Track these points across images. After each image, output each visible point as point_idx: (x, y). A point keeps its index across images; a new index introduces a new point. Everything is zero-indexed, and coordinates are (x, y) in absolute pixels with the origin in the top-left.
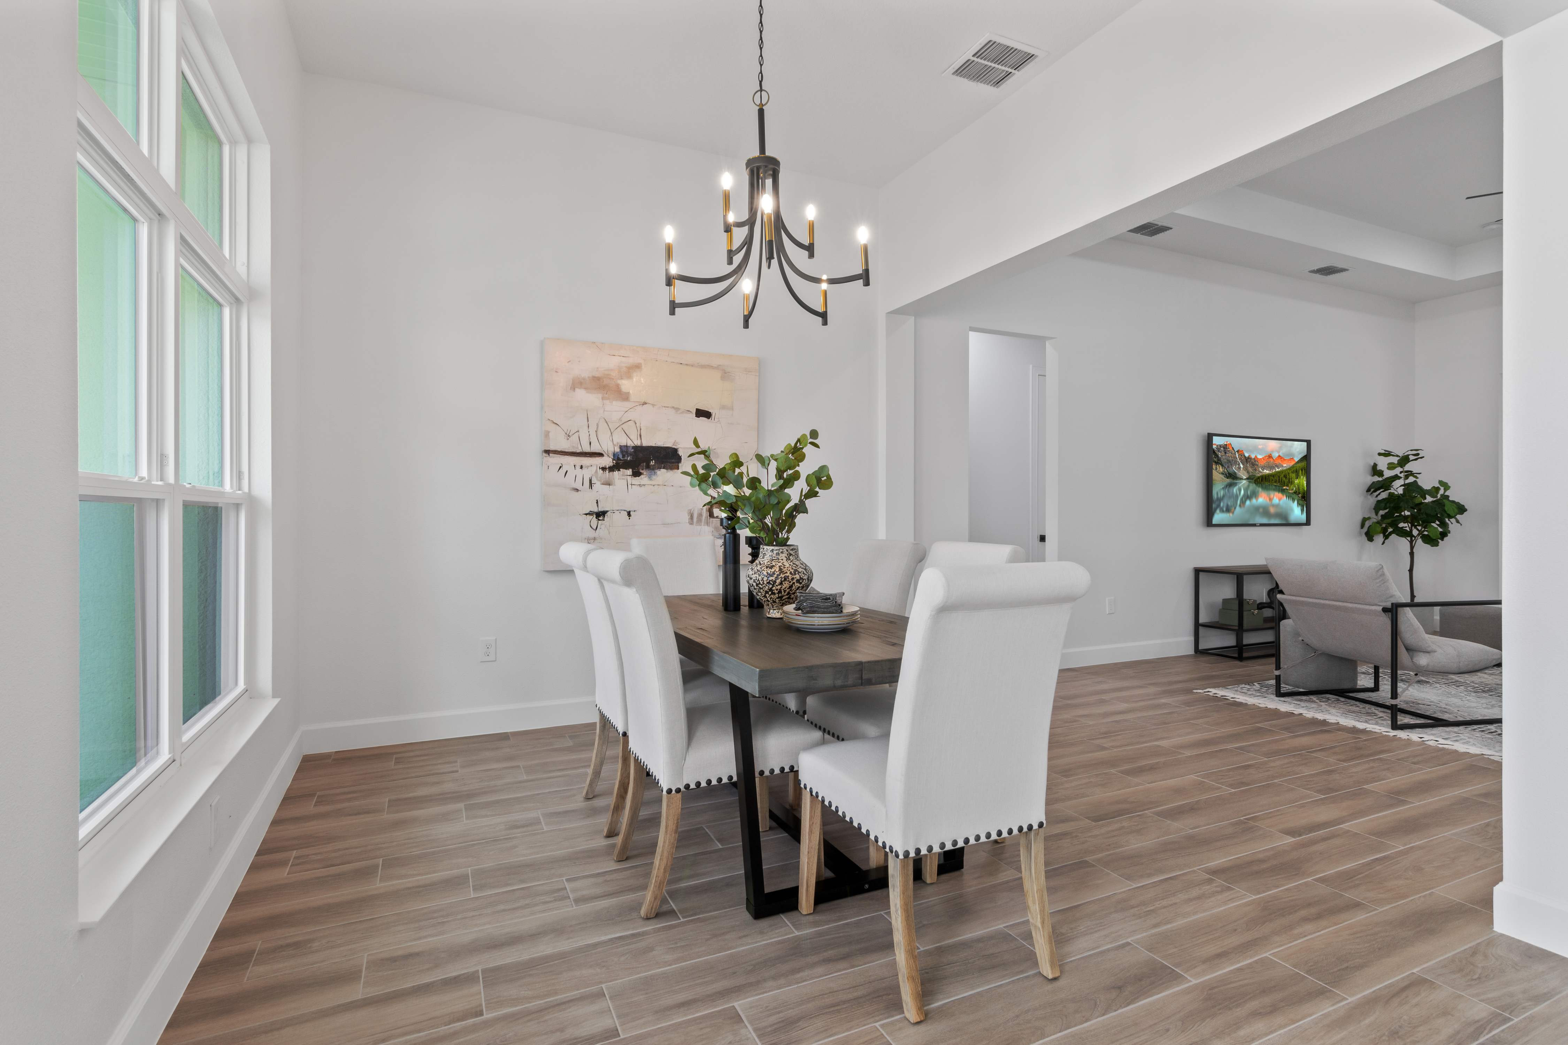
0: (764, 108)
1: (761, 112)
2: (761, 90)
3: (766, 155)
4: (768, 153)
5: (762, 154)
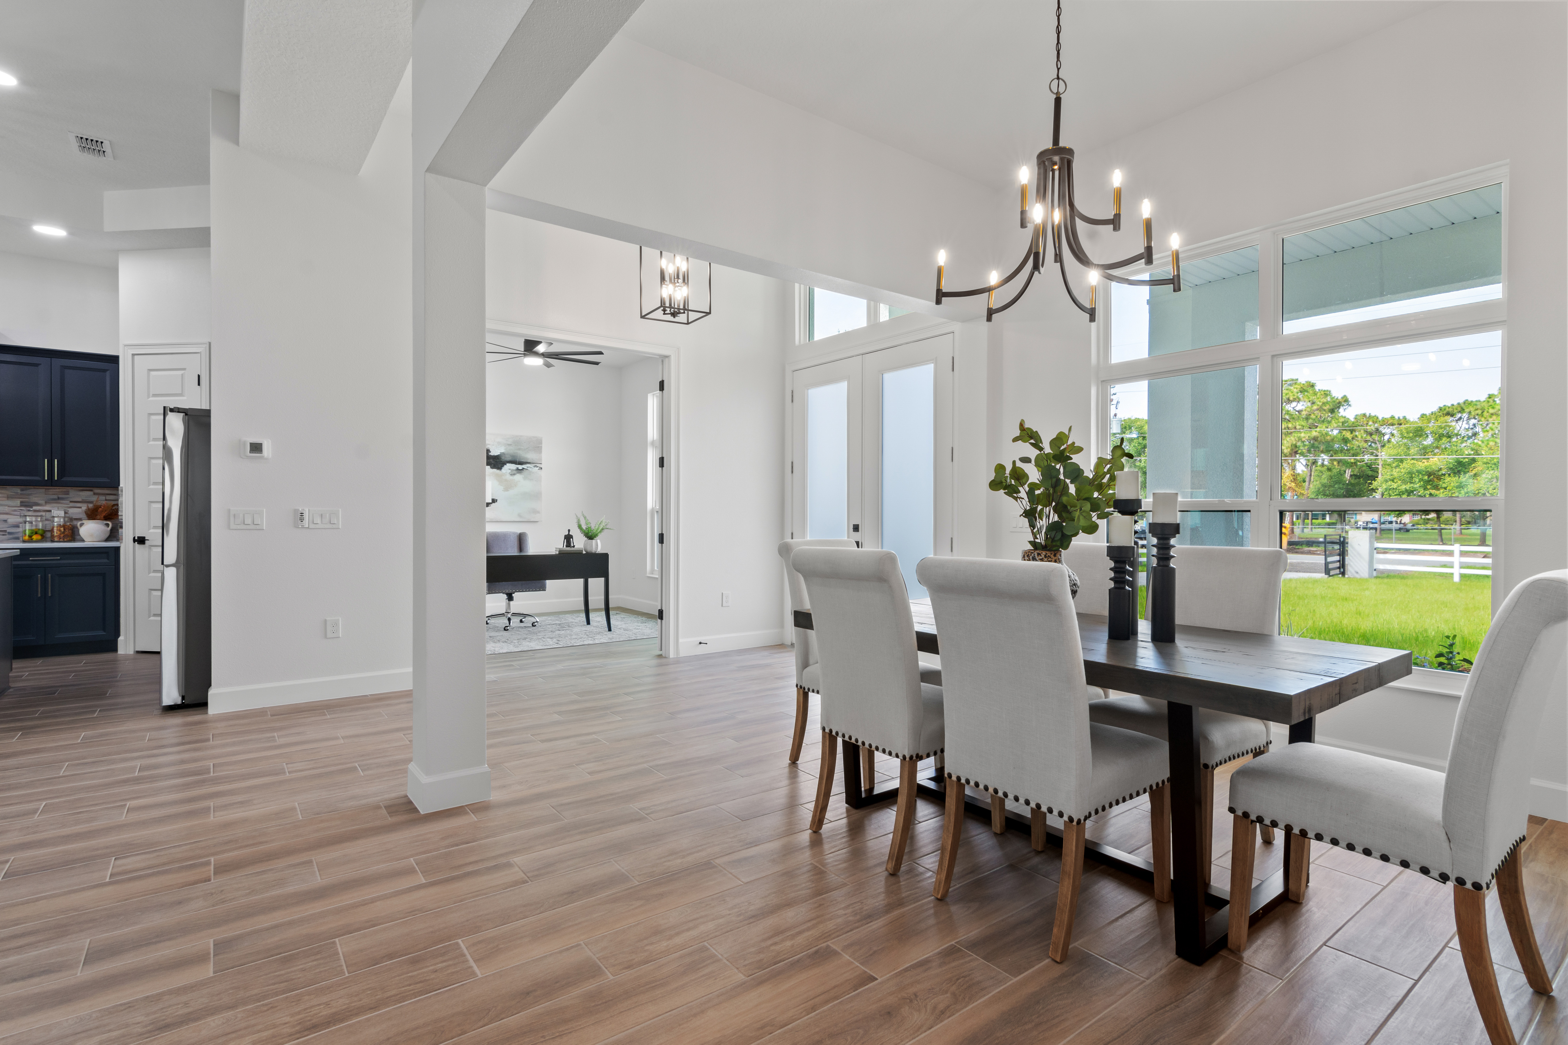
0: (1061, 96)
1: (1058, 101)
2: (1058, 78)
3: (1060, 145)
4: (1062, 144)
5: (1055, 146)
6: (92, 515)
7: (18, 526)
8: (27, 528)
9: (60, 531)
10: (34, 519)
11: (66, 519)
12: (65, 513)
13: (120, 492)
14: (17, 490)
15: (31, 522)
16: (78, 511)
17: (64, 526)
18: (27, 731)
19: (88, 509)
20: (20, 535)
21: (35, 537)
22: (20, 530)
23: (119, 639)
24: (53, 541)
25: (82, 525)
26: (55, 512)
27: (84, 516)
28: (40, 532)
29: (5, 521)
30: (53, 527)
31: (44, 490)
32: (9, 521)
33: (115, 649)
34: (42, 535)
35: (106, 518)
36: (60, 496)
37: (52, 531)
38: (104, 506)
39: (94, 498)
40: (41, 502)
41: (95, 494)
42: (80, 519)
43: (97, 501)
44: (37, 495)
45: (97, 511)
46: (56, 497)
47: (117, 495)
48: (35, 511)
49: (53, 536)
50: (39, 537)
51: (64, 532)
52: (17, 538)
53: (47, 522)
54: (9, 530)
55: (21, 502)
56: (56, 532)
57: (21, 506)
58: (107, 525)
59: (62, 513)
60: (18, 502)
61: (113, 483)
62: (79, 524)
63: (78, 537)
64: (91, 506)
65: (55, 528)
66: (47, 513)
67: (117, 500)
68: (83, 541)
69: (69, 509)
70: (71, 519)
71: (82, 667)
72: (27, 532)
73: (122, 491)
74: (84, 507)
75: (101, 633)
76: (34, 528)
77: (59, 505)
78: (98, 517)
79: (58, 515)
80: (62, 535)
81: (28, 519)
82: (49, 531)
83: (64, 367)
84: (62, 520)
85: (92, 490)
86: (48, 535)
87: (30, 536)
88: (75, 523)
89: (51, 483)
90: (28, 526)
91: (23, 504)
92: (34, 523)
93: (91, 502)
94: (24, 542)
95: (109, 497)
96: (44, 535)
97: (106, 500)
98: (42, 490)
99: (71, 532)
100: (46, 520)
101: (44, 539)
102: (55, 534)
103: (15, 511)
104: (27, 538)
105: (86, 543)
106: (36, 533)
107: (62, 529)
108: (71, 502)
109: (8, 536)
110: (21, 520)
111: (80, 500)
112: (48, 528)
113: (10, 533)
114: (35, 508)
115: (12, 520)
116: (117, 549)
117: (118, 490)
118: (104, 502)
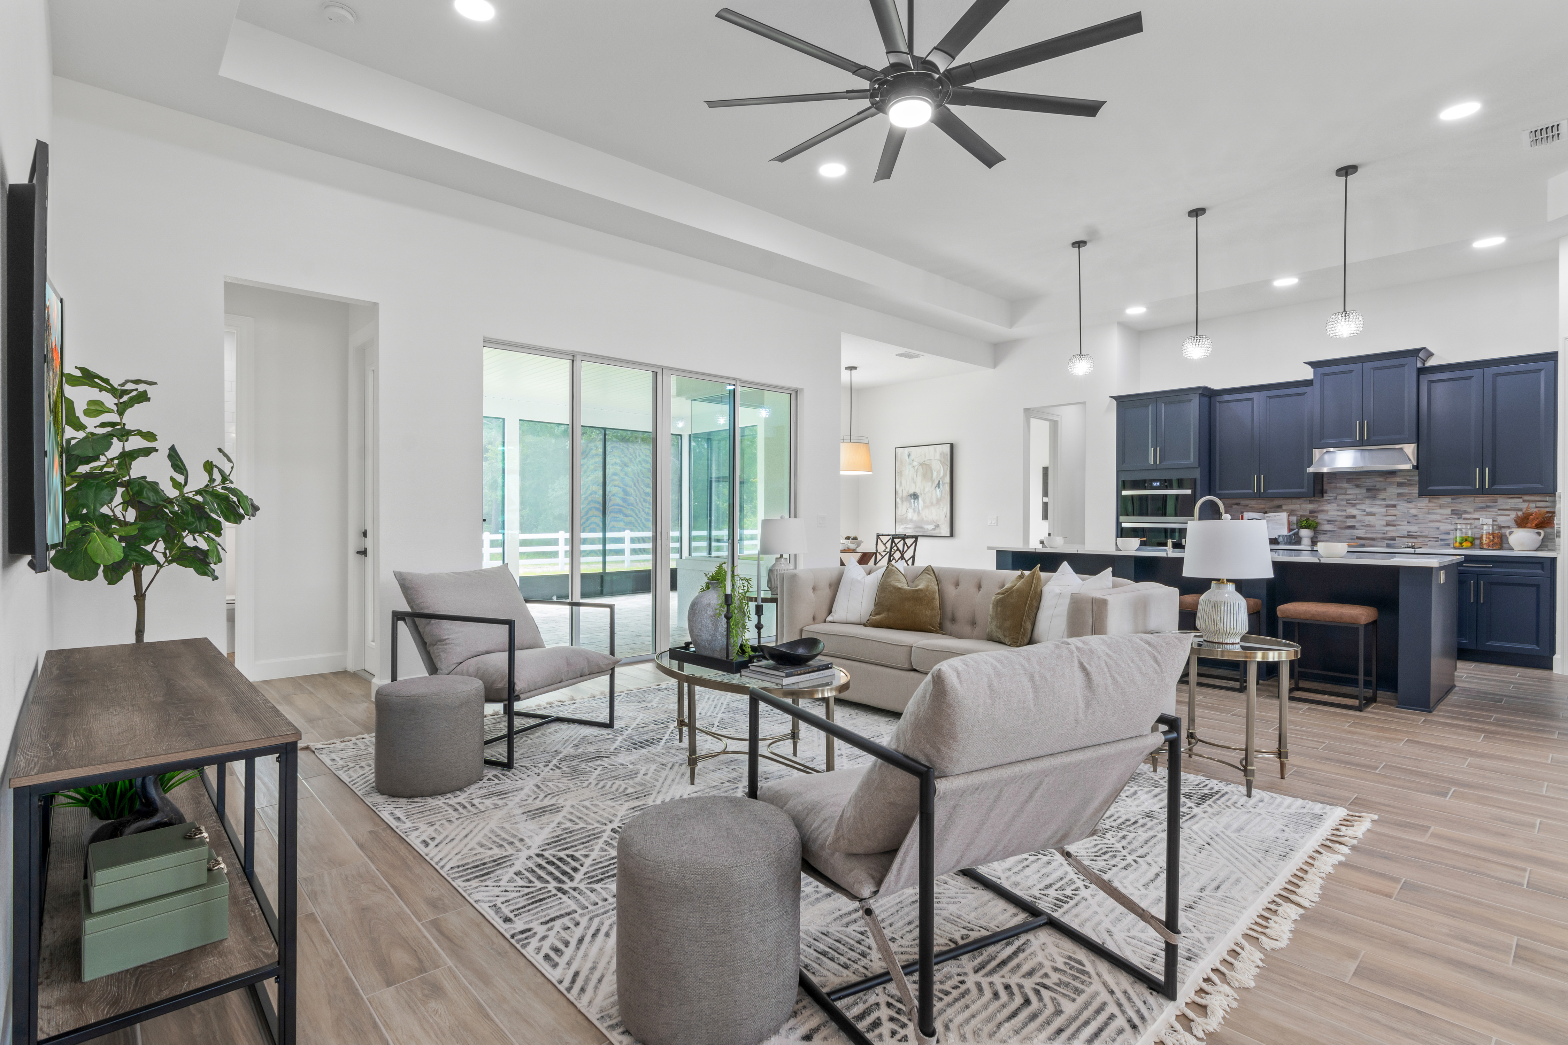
6: (1522, 522)
7: (1449, 534)
8: (1458, 535)
9: (1489, 538)
10: (1464, 526)
11: (1495, 527)
12: (1493, 521)
13: (1557, 499)
14: (1448, 499)
15: (1461, 530)
16: (1507, 519)
17: (1493, 534)
18: (1490, 735)
19: (1518, 517)
20: (1451, 542)
21: (1465, 544)
22: (1451, 537)
23: (1554, 657)
24: (1482, 549)
25: (1511, 533)
26: (1483, 520)
27: (1513, 524)
28: (1470, 539)
29: (1438, 528)
30: (1482, 535)
31: (1473, 499)
32: (1441, 528)
33: (1549, 667)
34: (1471, 543)
35: (1538, 526)
36: (1488, 504)
37: (1481, 538)
38: (1536, 513)
39: (1524, 506)
40: (1471, 510)
41: (1524, 501)
42: (1509, 527)
43: (1527, 508)
44: (1467, 504)
45: (1528, 519)
46: (1484, 505)
47: (1554, 502)
48: (1465, 519)
49: (1481, 544)
50: (1469, 545)
51: (1493, 540)
52: (1448, 545)
53: (1476, 530)
54: (1441, 537)
55: (1452, 511)
56: (1485, 540)
57: (1452, 514)
58: (1539, 534)
59: (1490, 521)
60: (1449, 511)
61: (1550, 490)
62: (1507, 531)
63: (1505, 546)
64: (1520, 513)
65: (1484, 536)
66: (1476, 521)
67: (1554, 507)
68: (1512, 549)
69: (1498, 517)
70: (1500, 527)
71: (1516, 679)
72: (1458, 540)
73: (1560, 497)
74: (1513, 515)
75: (1535, 647)
76: (1464, 535)
77: (1488, 513)
78: (1529, 525)
79: (1486, 523)
80: (1491, 543)
81: (1459, 527)
82: (1477, 538)
83: (1496, 375)
84: (1491, 528)
85: (1521, 498)
86: (1477, 542)
87: (1461, 543)
88: (1503, 531)
89: (1482, 491)
90: (1458, 534)
91: (1454, 512)
92: (1464, 530)
93: (1521, 510)
94: (1455, 548)
95: (1539, 504)
96: (1473, 542)
97: (1536, 507)
98: (1470, 499)
99: (1500, 540)
100: (1476, 528)
101: (1473, 546)
102: (1484, 542)
103: (1446, 518)
104: (1457, 545)
105: (1515, 552)
106: (1466, 540)
107: (1491, 537)
108: (1499, 510)
109: (1440, 543)
110: (1453, 527)
111: (1508, 507)
112: (1477, 536)
113: (1442, 540)
114: (1464, 516)
115: (1444, 527)
116: (1553, 560)
117: (1555, 496)
118: (1536, 510)
